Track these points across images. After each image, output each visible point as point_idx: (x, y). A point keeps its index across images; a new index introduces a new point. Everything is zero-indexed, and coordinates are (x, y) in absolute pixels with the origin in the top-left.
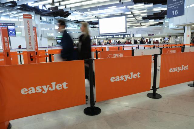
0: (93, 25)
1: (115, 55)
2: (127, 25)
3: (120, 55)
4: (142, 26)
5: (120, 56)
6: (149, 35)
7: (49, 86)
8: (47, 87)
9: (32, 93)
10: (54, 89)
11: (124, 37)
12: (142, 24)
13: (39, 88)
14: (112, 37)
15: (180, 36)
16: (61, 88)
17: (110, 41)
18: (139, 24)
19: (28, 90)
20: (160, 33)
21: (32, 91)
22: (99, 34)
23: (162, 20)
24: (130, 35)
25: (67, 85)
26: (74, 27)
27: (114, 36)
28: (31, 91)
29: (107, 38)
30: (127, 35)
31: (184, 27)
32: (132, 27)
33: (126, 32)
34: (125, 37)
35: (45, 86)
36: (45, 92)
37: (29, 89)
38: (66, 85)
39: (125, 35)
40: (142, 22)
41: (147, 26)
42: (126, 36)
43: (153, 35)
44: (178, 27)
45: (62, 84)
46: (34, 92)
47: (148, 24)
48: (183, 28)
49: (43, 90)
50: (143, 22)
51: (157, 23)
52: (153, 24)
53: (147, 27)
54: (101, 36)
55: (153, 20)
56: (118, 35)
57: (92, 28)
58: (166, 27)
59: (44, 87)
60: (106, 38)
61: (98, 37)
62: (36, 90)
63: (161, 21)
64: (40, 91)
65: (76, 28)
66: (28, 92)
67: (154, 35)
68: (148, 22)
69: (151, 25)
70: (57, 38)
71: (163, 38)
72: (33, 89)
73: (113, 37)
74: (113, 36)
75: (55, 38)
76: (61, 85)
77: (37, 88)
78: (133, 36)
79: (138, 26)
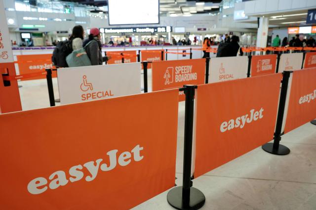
0: (94, 6)
1: (178, 69)
2: (161, 9)
3: (186, 68)
4: (183, 12)
5: (186, 71)
6: (199, 29)
7: (101, 160)
8: (95, 164)
9: (60, 186)
10: (113, 165)
11: (155, 31)
12: (184, 9)
13: (77, 169)
14: (134, 32)
15: (246, 32)
16: (130, 161)
17: (130, 39)
18: (179, 9)
19: (49, 181)
20: (216, 27)
21: (58, 182)
22: (109, 25)
23: (218, 4)
24: (166, 28)
25: (141, 153)
26: (57, 9)
27: (138, 30)
28: (56, 180)
29: (124, 33)
30: (161, 27)
31: (259, 18)
32: (166, 14)
33: (159, 23)
34: (157, 31)
35: (92, 163)
36: (91, 176)
37: (51, 177)
38: (141, 151)
39: (156, 28)
40: (184, 6)
41: (191, 13)
42: (159, 30)
43: (205, 29)
44: (248, 19)
45: (130, 152)
46: (63, 182)
47: (193, 10)
48: (257, 20)
49: (86, 172)
50: (186, 5)
51: (209, 8)
52: (201, 10)
53: (191, 15)
54: (113, 29)
55: (203, 4)
56: (145, 28)
57: (92, 12)
58: (225, 16)
59: (89, 165)
60: (122, 33)
61: (106, 30)
62: (68, 176)
63: (215, 6)
64: (79, 176)
65: (62, 12)
66: (48, 185)
67: (207, 29)
68: (195, 6)
69: (198, 13)
70: (21, 29)
71: (220, 35)
72: (61, 174)
73: (136, 32)
74: (135, 28)
75: (18, 30)
76: (128, 155)
77: (73, 171)
78: (171, 31)
79: (177, 12)
